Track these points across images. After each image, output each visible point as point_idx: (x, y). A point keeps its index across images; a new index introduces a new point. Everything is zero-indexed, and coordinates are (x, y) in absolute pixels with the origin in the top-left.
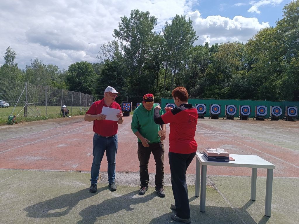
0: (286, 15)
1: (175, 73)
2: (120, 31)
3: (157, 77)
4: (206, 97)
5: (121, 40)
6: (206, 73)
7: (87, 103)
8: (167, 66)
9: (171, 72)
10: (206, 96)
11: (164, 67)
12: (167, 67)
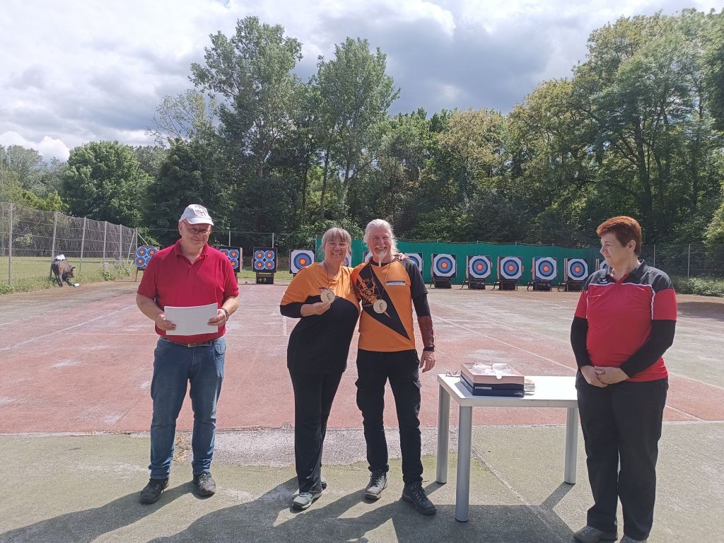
0: (594, 54)
1: (346, 177)
2: (209, 69)
3: (304, 187)
4: (419, 236)
5: (213, 90)
6: (420, 178)
7: (123, 250)
8: (327, 160)
9: (338, 174)
10: (421, 235)
11: (320, 163)
12: (327, 163)
